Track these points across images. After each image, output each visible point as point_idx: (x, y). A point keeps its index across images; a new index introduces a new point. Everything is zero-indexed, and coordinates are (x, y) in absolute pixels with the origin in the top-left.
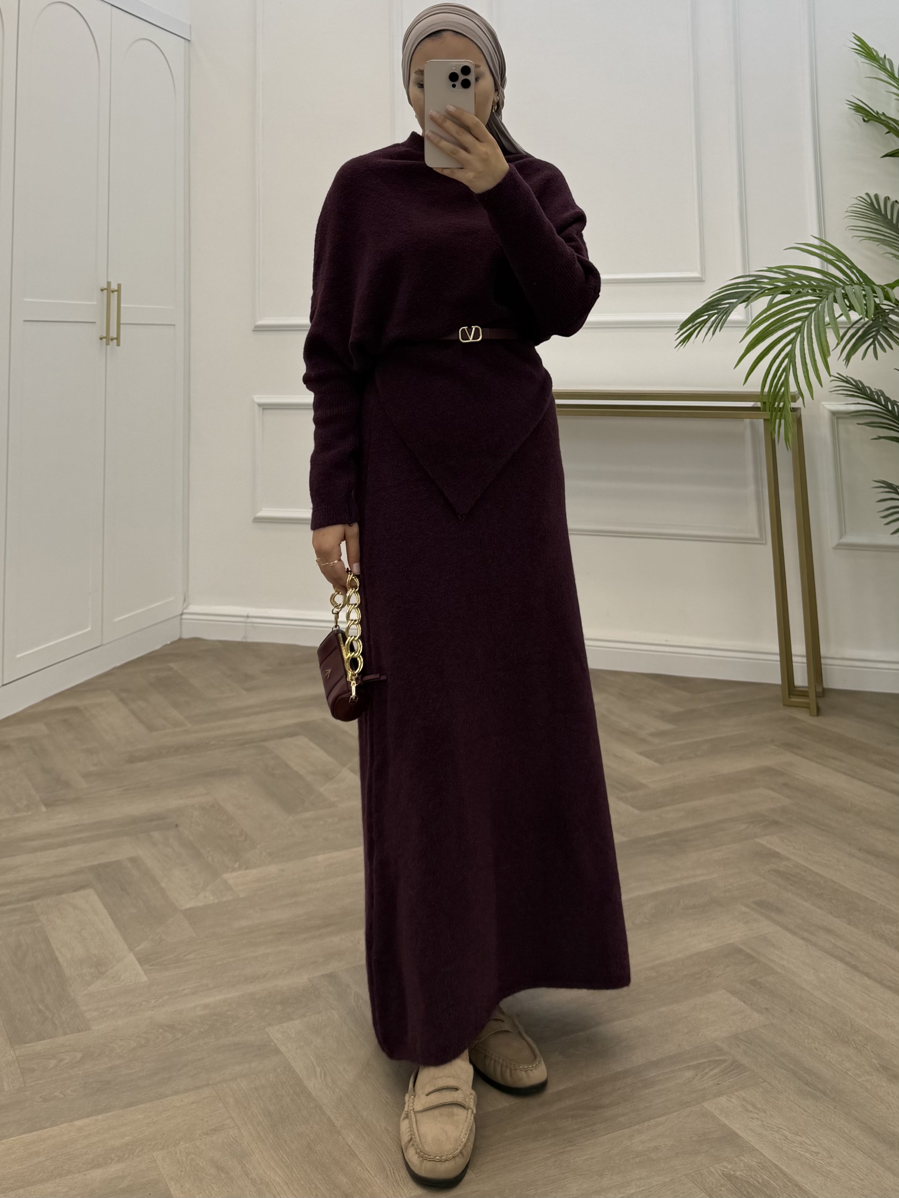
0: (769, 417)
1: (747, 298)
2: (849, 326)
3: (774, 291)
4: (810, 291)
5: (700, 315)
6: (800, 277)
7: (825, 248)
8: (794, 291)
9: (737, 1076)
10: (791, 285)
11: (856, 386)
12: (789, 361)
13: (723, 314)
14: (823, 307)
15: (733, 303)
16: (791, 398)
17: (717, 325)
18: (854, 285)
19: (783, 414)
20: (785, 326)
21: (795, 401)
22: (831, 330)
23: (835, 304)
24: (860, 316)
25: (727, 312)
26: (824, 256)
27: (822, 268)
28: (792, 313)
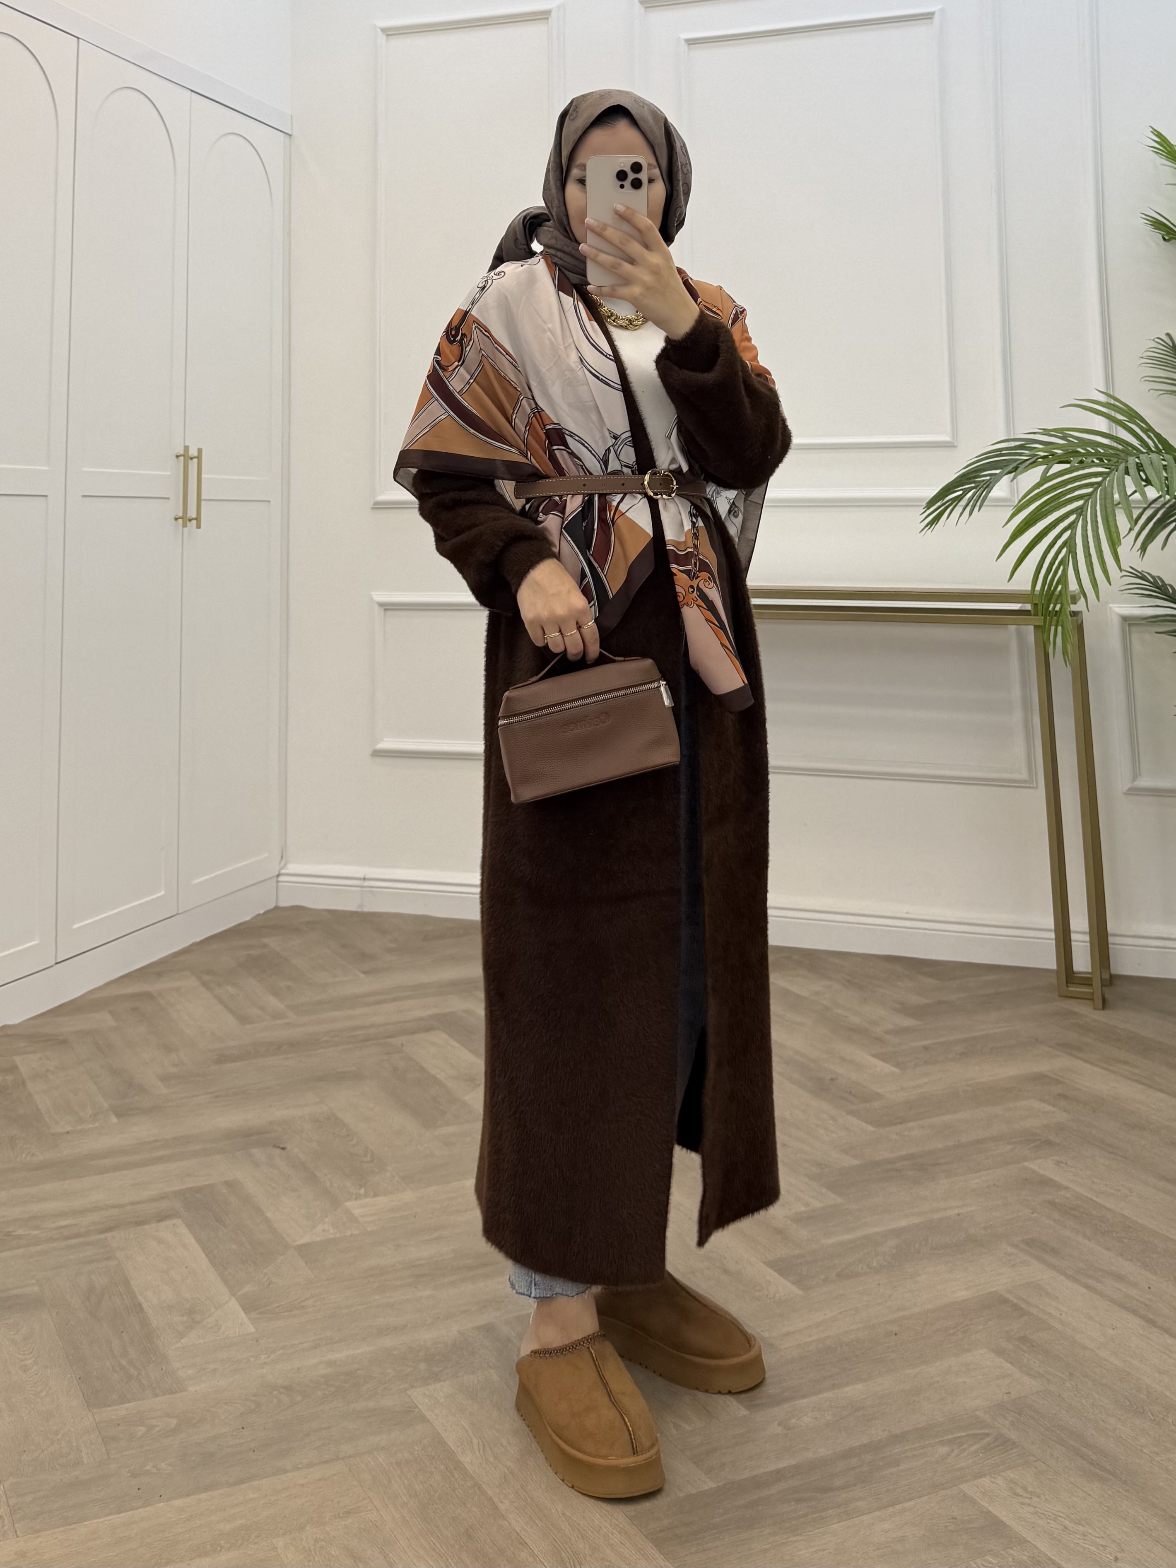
0: (1042, 624)
1: (1016, 469)
3: (1049, 459)
4: (1095, 460)
5: (952, 491)
7: (1113, 405)
8: (1077, 461)
10: (1070, 452)
11: (1155, 584)
12: (1068, 552)
16: (1071, 598)
18: (1150, 453)
19: (1060, 619)
21: (1074, 603)
22: (1122, 511)
24: (1159, 493)
25: (989, 486)
26: (1112, 416)
27: (1109, 430)
28: (1072, 490)
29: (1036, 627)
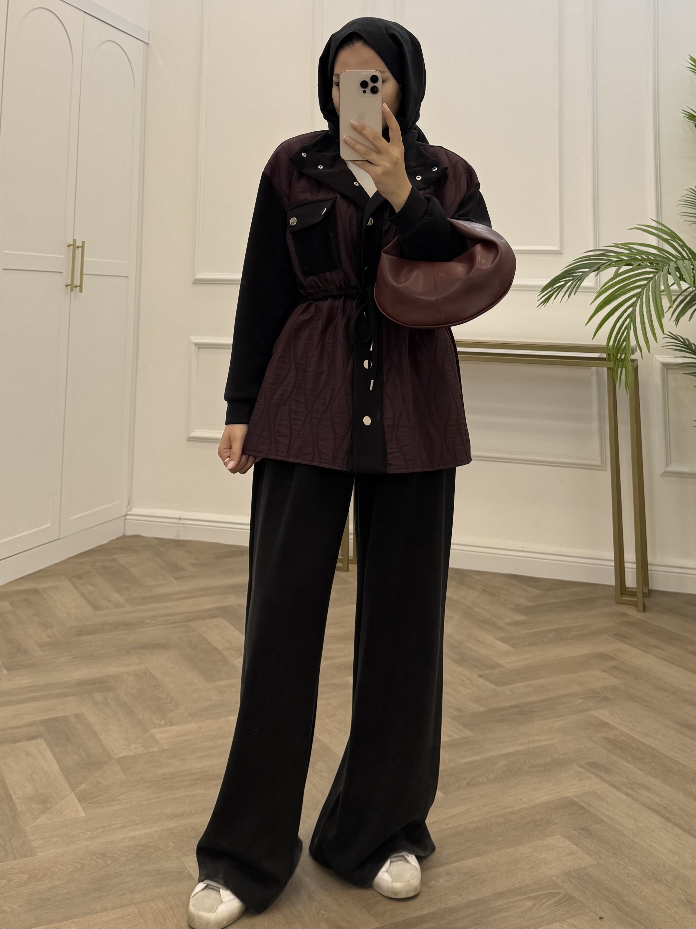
0: (612, 366)
1: (598, 269)
2: (678, 294)
3: (620, 262)
4: (648, 264)
5: (559, 281)
6: (640, 252)
7: (662, 229)
8: (636, 264)
9: (568, 907)
10: (633, 259)
11: (684, 343)
12: (630, 321)
13: (577, 281)
14: (659, 277)
15: (585, 272)
16: (631, 351)
17: (572, 289)
19: (624, 365)
20: (627, 292)
21: (633, 354)
22: (666, 297)
23: (669, 275)
24: (688, 285)
25: (581, 279)
26: (660, 236)
27: (659, 245)
28: (634, 282)
29: (608, 369)
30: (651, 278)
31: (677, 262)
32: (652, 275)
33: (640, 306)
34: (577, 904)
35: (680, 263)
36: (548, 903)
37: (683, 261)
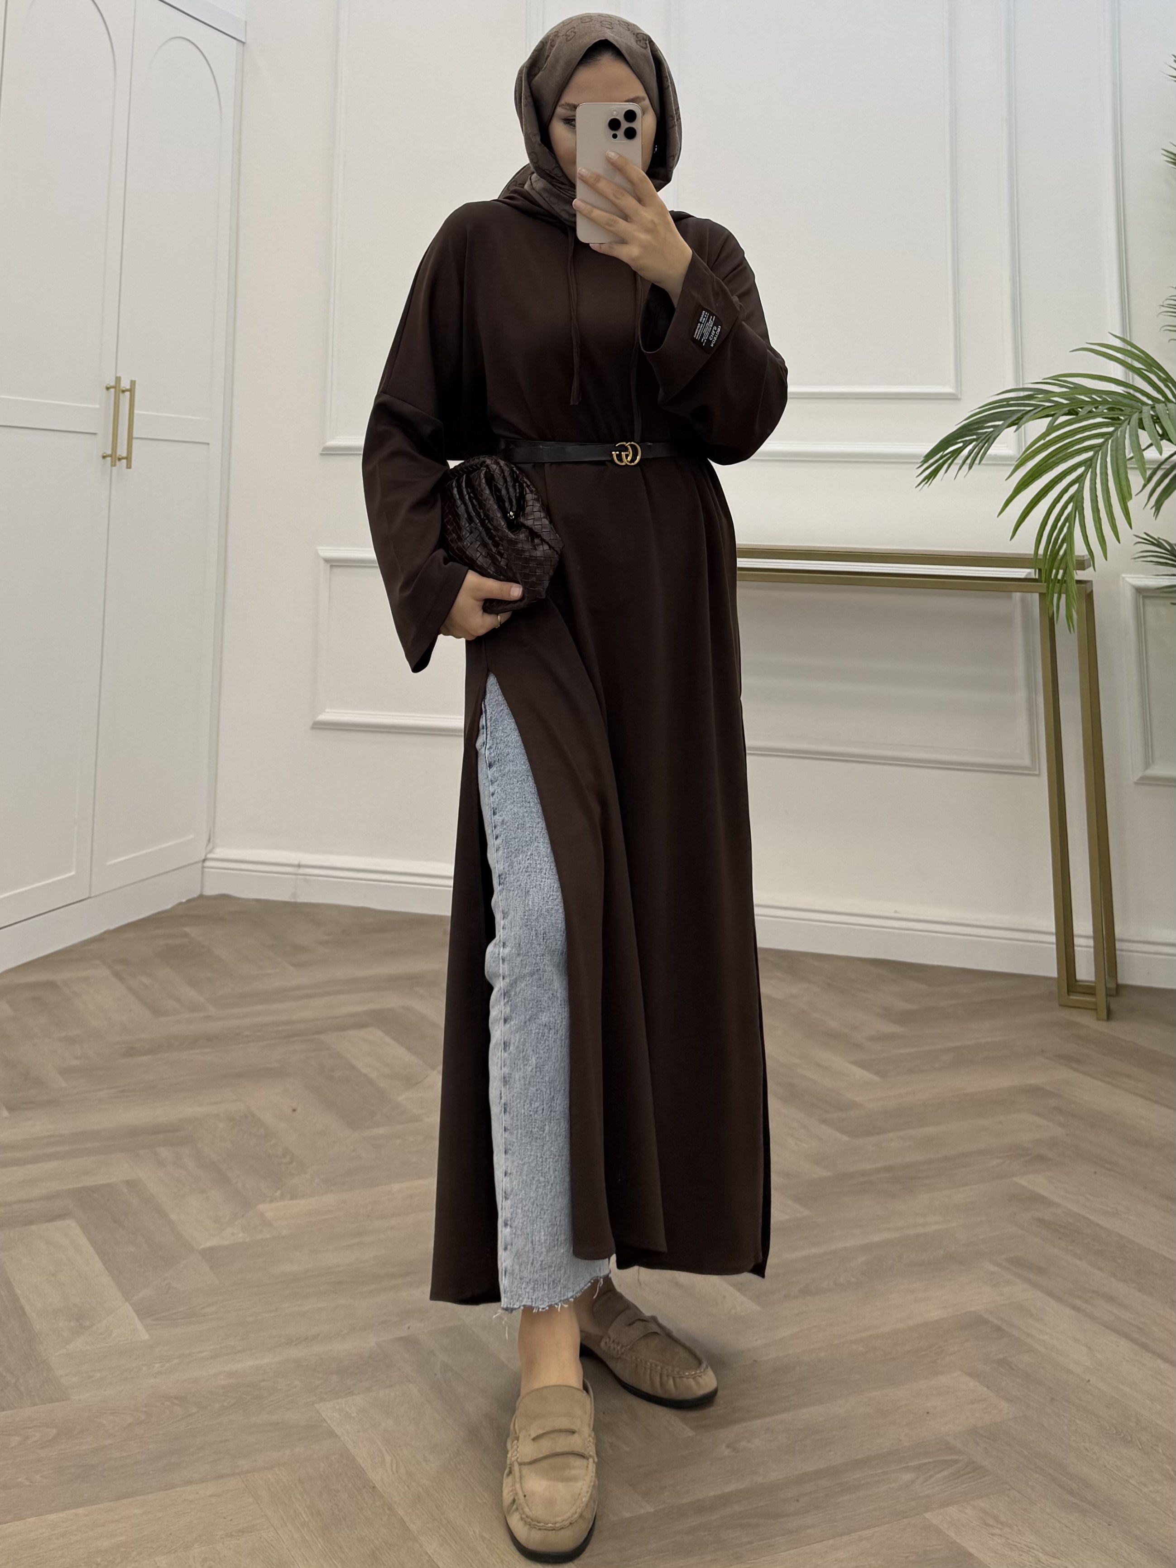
0: (1044, 594)
1: (1018, 420)
2: (1157, 464)
3: (1054, 410)
4: (1105, 411)
5: (952, 443)
6: (1089, 390)
7: (1130, 352)
8: (1081, 411)
9: (973, 1481)
10: (1077, 402)
12: (1075, 507)
13: (982, 442)
14: (1123, 433)
15: (998, 425)
16: (1076, 562)
17: (976, 455)
20: (1070, 457)
22: (1134, 467)
23: (1140, 430)
25: (989, 439)
26: (1126, 362)
27: (1125, 379)
28: (1080, 440)
29: (1041, 595)
30: (1110, 434)
31: (1154, 407)
32: (1111, 429)
33: (1091, 480)
34: (987, 1478)
35: (1159, 407)
36: (939, 1476)
37: (1166, 405)
